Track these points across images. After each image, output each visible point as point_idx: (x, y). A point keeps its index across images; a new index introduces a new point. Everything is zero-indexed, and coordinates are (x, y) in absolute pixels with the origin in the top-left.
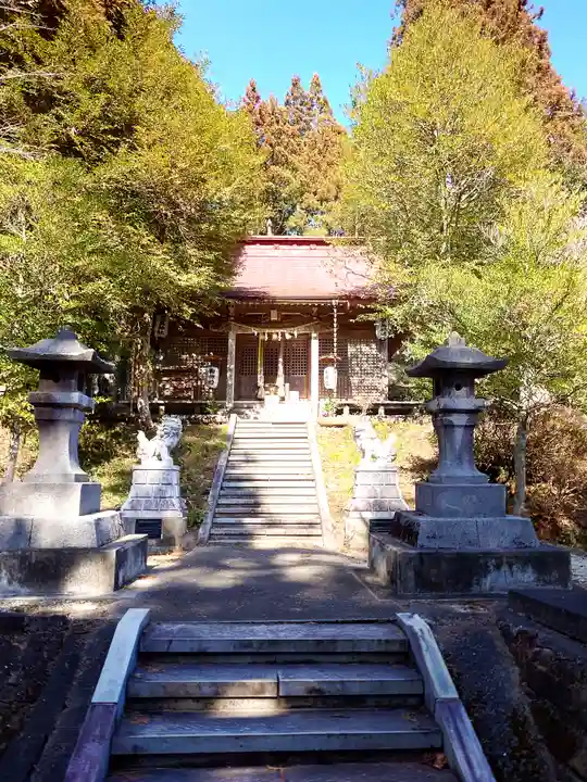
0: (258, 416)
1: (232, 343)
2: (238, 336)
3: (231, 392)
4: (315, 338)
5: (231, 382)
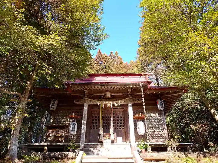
0: (99, 152)
1: (85, 109)
2: (89, 106)
3: (83, 137)
4: (130, 106)
5: (84, 131)
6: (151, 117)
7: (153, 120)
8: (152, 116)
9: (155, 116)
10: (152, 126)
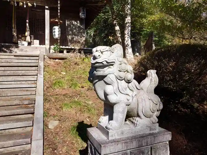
6: (72, 24)
7: (74, 28)
8: (74, 23)
9: (76, 24)
10: (72, 33)
